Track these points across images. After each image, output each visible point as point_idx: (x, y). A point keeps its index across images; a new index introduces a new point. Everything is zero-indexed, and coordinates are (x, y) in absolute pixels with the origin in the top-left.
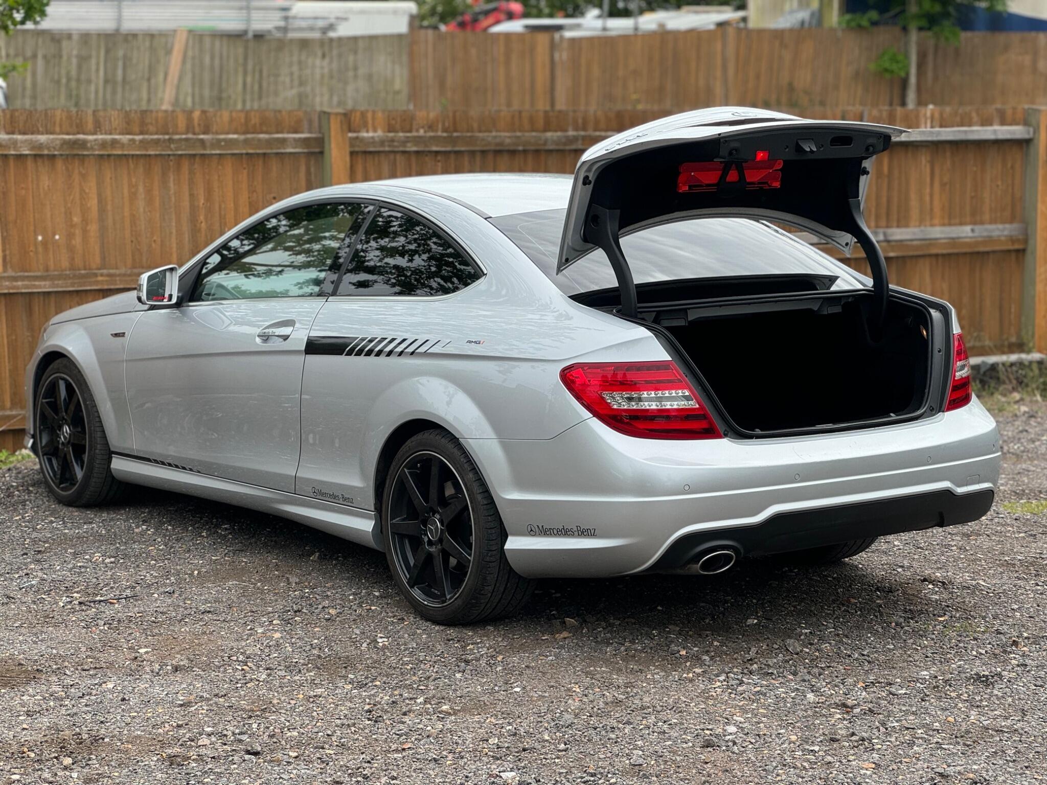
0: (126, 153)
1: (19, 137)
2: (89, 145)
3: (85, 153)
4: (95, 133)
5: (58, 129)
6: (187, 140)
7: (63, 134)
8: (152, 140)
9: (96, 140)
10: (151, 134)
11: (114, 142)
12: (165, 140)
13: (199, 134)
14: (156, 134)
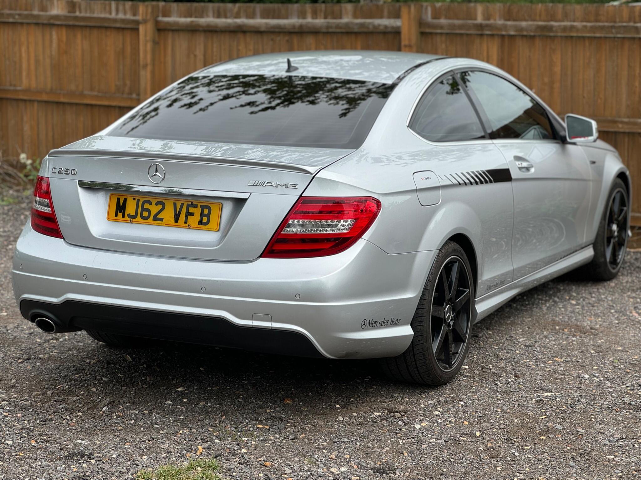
0: (580, 35)
1: (509, 23)
2: (554, 29)
3: (552, 34)
4: (563, 21)
5: (538, 18)
6: (625, 27)
7: (540, 20)
8: (599, 26)
9: (559, 26)
10: (603, 22)
11: (572, 27)
12: (608, 27)
13: (638, 23)
14: (607, 22)
